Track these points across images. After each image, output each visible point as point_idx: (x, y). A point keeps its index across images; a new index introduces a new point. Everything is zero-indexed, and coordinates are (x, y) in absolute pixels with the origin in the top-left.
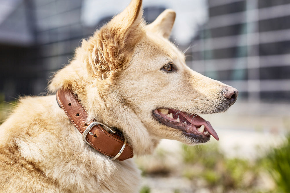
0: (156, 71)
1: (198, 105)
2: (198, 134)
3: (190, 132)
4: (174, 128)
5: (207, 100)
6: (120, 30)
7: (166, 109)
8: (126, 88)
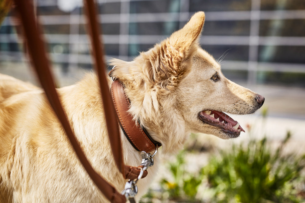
0: (207, 80)
1: (238, 108)
2: (233, 131)
3: (228, 130)
4: (216, 126)
5: (245, 104)
6: (185, 44)
7: (210, 110)
8: (182, 94)
